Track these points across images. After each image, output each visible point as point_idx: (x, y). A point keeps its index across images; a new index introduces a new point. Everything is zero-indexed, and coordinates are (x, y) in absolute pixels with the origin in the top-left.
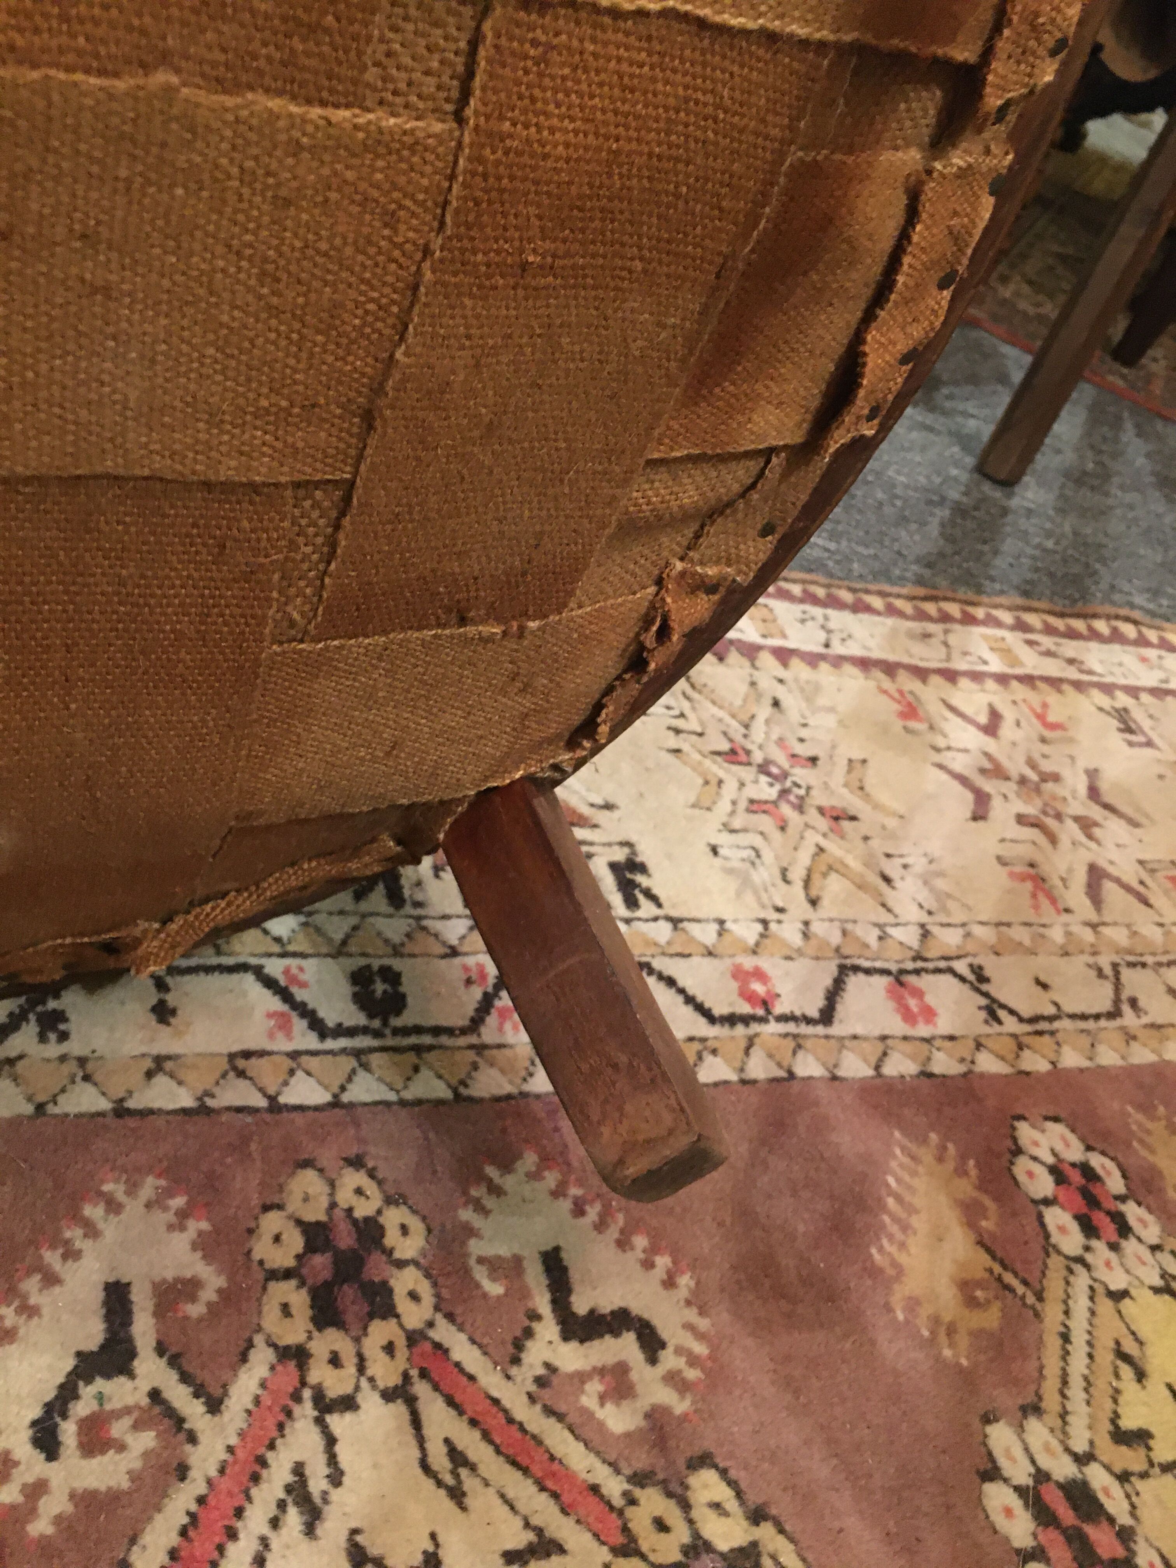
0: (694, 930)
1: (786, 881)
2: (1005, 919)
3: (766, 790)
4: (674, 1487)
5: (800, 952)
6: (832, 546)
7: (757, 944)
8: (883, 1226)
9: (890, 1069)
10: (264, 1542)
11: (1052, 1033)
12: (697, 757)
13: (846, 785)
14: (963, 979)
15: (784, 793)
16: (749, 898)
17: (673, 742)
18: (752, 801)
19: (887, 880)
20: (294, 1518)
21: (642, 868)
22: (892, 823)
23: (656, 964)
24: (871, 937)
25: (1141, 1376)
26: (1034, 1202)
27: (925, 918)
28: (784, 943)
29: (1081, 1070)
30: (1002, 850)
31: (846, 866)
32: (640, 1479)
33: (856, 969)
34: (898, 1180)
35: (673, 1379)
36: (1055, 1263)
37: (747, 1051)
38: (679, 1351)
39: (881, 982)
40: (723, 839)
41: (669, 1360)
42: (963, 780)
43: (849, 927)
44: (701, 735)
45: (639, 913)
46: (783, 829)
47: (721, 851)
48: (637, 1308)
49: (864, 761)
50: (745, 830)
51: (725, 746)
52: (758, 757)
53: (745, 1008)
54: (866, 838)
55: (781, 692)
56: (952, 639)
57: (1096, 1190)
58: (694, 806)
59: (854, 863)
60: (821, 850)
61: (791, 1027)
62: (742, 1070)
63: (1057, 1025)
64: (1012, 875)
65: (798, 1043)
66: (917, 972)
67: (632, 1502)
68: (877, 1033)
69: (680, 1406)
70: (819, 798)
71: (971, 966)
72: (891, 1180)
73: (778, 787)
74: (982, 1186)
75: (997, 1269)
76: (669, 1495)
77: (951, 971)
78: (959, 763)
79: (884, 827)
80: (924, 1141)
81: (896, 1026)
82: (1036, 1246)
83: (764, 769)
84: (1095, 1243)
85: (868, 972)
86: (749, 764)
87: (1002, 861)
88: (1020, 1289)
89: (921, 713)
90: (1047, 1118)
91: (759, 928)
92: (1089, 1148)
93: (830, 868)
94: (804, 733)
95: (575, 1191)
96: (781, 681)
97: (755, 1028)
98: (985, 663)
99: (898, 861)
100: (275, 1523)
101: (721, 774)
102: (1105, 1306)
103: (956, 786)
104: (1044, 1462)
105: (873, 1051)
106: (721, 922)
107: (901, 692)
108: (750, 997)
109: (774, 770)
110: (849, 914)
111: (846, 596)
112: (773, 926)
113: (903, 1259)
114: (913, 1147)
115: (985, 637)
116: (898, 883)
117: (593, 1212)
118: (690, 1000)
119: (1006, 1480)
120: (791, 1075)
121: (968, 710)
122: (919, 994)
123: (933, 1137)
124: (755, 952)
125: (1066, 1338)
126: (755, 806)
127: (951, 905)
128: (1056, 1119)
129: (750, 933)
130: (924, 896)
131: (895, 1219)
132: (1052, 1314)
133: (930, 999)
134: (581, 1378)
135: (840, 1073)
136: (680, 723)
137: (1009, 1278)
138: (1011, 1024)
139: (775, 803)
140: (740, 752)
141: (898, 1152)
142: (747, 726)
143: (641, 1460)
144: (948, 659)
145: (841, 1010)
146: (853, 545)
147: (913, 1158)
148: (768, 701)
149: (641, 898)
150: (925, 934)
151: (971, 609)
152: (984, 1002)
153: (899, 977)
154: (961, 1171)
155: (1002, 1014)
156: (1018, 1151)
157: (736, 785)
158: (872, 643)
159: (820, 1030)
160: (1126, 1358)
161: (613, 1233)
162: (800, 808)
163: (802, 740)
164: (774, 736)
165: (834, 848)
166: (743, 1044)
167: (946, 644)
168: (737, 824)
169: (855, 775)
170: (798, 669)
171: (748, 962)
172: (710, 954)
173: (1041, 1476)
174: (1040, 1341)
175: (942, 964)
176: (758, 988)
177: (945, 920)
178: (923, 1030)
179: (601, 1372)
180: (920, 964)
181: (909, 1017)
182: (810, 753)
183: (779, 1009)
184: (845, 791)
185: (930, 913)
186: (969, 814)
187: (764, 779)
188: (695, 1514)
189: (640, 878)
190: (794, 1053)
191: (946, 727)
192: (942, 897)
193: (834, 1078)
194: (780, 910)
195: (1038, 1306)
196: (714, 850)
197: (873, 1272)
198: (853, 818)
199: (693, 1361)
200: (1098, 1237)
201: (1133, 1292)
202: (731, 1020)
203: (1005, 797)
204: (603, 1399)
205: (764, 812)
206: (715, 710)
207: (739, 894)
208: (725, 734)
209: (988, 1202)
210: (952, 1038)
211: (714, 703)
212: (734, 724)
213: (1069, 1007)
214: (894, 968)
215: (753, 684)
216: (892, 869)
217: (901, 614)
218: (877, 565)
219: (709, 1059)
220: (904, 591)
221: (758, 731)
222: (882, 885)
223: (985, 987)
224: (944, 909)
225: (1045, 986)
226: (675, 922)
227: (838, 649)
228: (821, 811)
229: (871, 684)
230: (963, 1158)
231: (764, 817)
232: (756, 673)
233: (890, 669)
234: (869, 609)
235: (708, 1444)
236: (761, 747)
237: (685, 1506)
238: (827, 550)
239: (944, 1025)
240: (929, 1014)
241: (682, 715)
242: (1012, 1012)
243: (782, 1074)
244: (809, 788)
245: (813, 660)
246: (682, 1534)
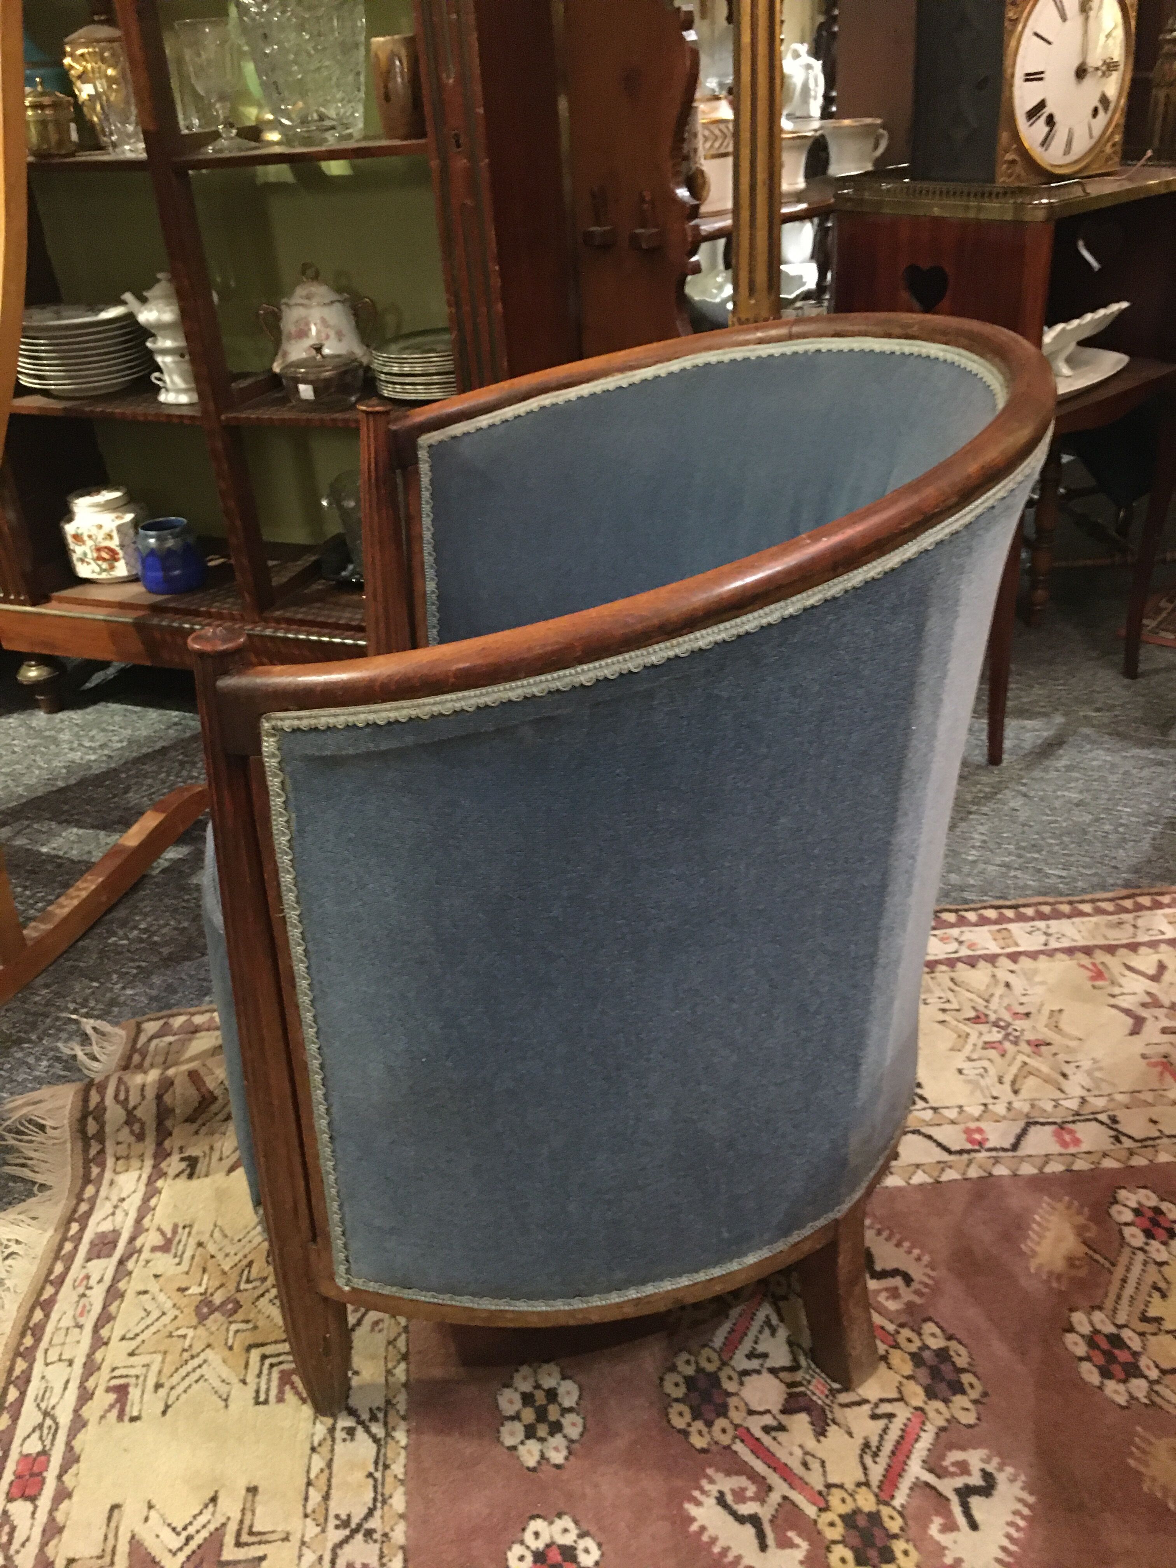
0: (945, 1112)
1: (1001, 1083)
2: (1138, 1089)
3: (996, 1035)
4: (916, 1328)
5: (1004, 1118)
6: (1064, 873)
7: (981, 1116)
8: (1028, 1237)
9: (1048, 1169)
10: (757, 1337)
11: (1153, 1146)
12: (955, 1023)
13: (1046, 1026)
14: (1102, 1123)
15: (1007, 1035)
16: (978, 1093)
17: (942, 1016)
18: (986, 1043)
19: (1064, 1075)
20: (767, 1331)
21: (919, 1085)
22: (1073, 1044)
23: (923, 1130)
24: (1049, 1106)
25: (1164, 1296)
26: (1120, 1224)
27: (1084, 1093)
28: (995, 1114)
29: (1168, 1163)
30: (1148, 1051)
31: (1039, 1071)
32: (902, 1325)
33: (1036, 1123)
34: (1041, 1217)
35: (918, 1293)
36: (1127, 1251)
37: (968, 1166)
38: (921, 1283)
39: (1049, 1129)
40: (966, 1065)
41: (915, 1286)
42: (1127, 1012)
43: (1037, 1102)
44: (958, 1010)
45: (917, 1107)
46: (1003, 1055)
47: (964, 1072)
48: (902, 1267)
49: (1061, 1011)
50: (980, 1059)
51: (972, 1014)
52: (993, 1017)
53: (969, 1146)
54: (1055, 1054)
55: (1011, 978)
56: (1140, 922)
57: (1160, 1219)
58: (952, 1049)
59: (1045, 1069)
60: (1025, 1064)
61: (994, 1154)
62: (964, 1174)
63: (1158, 1141)
64: (1148, 1064)
65: (997, 1161)
66: (1074, 1122)
67: (898, 1332)
68: (1043, 1153)
69: (918, 1300)
70: (1029, 1036)
71: (1110, 1117)
72: (1037, 1217)
73: (1003, 1032)
74: (1090, 1218)
75: (1091, 1253)
76: (913, 1330)
77: (1096, 1120)
78: (1125, 1002)
79: (1068, 1047)
80: (1060, 1201)
81: (1056, 1148)
82: (1116, 1244)
83: (996, 1024)
84: (1153, 1242)
85: (1043, 1124)
86: (987, 1023)
87: (1144, 1056)
88: (1102, 1260)
89: (1106, 975)
90: (1139, 1187)
91: (982, 1108)
92: (1162, 1200)
93: (1030, 1073)
94: (1023, 1000)
95: (879, 1226)
96: (1012, 972)
97: (973, 1155)
98: (1163, 933)
99: (1073, 1065)
100: (760, 1332)
101: (968, 1030)
102: (1152, 1268)
103: (1122, 1016)
104: (1099, 1326)
105: (1039, 1162)
106: (961, 1107)
107: (1094, 964)
108: (972, 1141)
109: (1002, 1024)
110: (1035, 1095)
111: (1066, 908)
112: (990, 1107)
113: (1038, 1249)
114: (1053, 1203)
115: (1165, 916)
116: (1071, 1077)
117: (885, 1234)
118: (939, 1145)
119: (1077, 1333)
120: (991, 1175)
121: (1142, 967)
122: (1071, 1132)
123: (1067, 1198)
124: (978, 1120)
125: (1124, 1281)
126: (988, 1045)
127: (1104, 1085)
128: (1145, 1187)
129: (976, 1111)
130: (1087, 1083)
131: (1037, 1233)
132: (1119, 1272)
133: (1079, 1135)
134: (878, 1292)
135: (1019, 1173)
136: (947, 1006)
137: (1097, 1257)
138: (1127, 1143)
139: (1000, 1042)
140: (982, 1017)
141: (1044, 1205)
142: (987, 1001)
143: (903, 1319)
144: (1135, 935)
145: (1023, 1143)
146: (1081, 869)
147: (1053, 1208)
148: (1002, 984)
149: (917, 1099)
150: (1083, 1101)
151: (1159, 898)
152: (1113, 1133)
153: (1062, 1126)
154: (1079, 1213)
155: (1123, 1139)
156: (1116, 1202)
157: (977, 1034)
158: (1078, 937)
159: (1010, 1154)
160: (1158, 1289)
161: (894, 1241)
162: (1016, 1043)
163: (1022, 1004)
164: (1005, 1004)
165: (1034, 1062)
166: (966, 1162)
167: (1135, 926)
168: (975, 1056)
169: (1054, 1019)
170: (1025, 963)
171: (973, 1125)
172: (953, 1122)
173: (1096, 1332)
174: (1110, 1282)
175: (1091, 1117)
176: (977, 1137)
177: (1097, 1093)
178: (1072, 1150)
179: (886, 1289)
180: (1077, 1118)
181: (1065, 1144)
182: (1026, 1011)
183: (989, 1145)
184: (1046, 1029)
185: (1089, 1090)
186: (1127, 1031)
187: (995, 1029)
188: (924, 1337)
189: (919, 1091)
190: (994, 1164)
191: (1122, 981)
192: (1097, 1081)
193: (1015, 1175)
194: (995, 1098)
195: (1112, 1269)
196: (960, 1071)
197: (1022, 1254)
198: (1049, 1044)
199: (926, 1285)
200: (1154, 1238)
201: (1171, 1262)
202: (961, 1152)
203: (1156, 1018)
204: (887, 1298)
205: (993, 1048)
206: (969, 995)
207: (972, 1092)
208: (974, 1008)
209: (1092, 1224)
210: (1089, 1153)
211: (968, 990)
212: (980, 1001)
213: (1167, 1132)
214: (1059, 1120)
215: (994, 976)
216: (1068, 1069)
217: (1104, 912)
218: (1095, 880)
219: (948, 1171)
220: (1110, 895)
221: (994, 1004)
222: (1061, 1079)
223: (1115, 1126)
224: (1098, 1087)
225: (1155, 1122)
226: (935, 1109)
227: (1054, 945)
228: (1029, 1042)
229: (1074, 963)
230: (1082, 1206)
231: (993, 1051)
232: (995, 970)
233: (1088, 951)
234: (1082, 914)
235: (931, 1314)
236: (995, 1012)
237: (920, 1334)
238: (1061, 877)
239: (1085, 1147)
240: (1077, 1142)
241: (949, 1001)
242: (1130, 1137)
243: (986, 1174)
244: (1023, 1031)
245: (1033, 955)
246: (917, 1343)
